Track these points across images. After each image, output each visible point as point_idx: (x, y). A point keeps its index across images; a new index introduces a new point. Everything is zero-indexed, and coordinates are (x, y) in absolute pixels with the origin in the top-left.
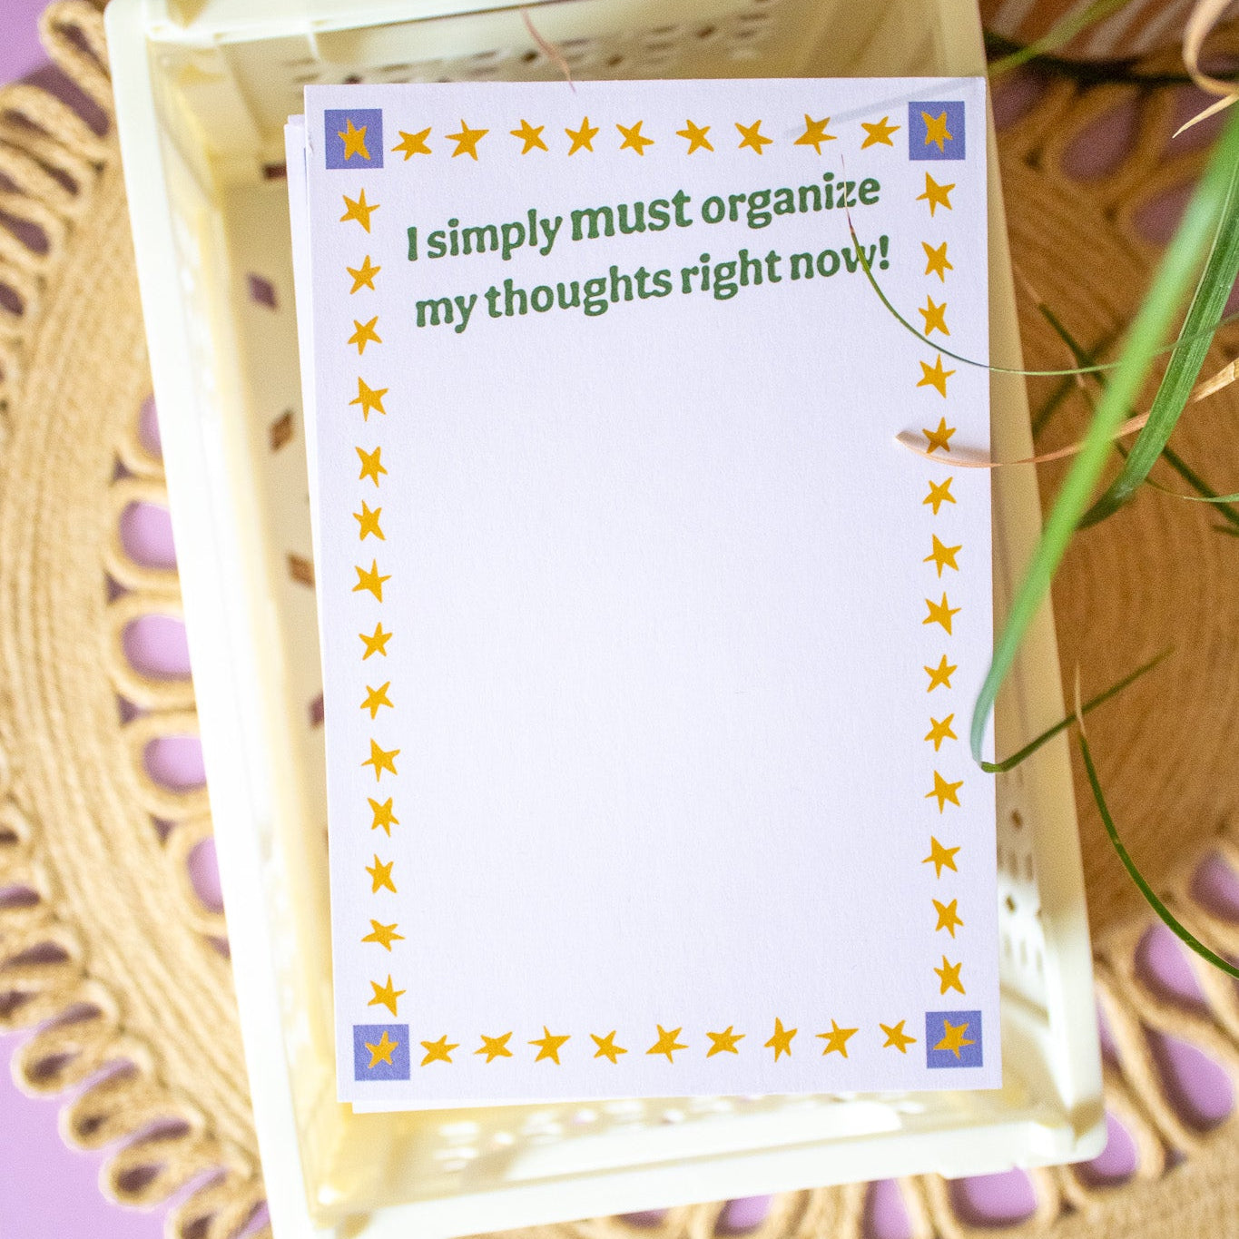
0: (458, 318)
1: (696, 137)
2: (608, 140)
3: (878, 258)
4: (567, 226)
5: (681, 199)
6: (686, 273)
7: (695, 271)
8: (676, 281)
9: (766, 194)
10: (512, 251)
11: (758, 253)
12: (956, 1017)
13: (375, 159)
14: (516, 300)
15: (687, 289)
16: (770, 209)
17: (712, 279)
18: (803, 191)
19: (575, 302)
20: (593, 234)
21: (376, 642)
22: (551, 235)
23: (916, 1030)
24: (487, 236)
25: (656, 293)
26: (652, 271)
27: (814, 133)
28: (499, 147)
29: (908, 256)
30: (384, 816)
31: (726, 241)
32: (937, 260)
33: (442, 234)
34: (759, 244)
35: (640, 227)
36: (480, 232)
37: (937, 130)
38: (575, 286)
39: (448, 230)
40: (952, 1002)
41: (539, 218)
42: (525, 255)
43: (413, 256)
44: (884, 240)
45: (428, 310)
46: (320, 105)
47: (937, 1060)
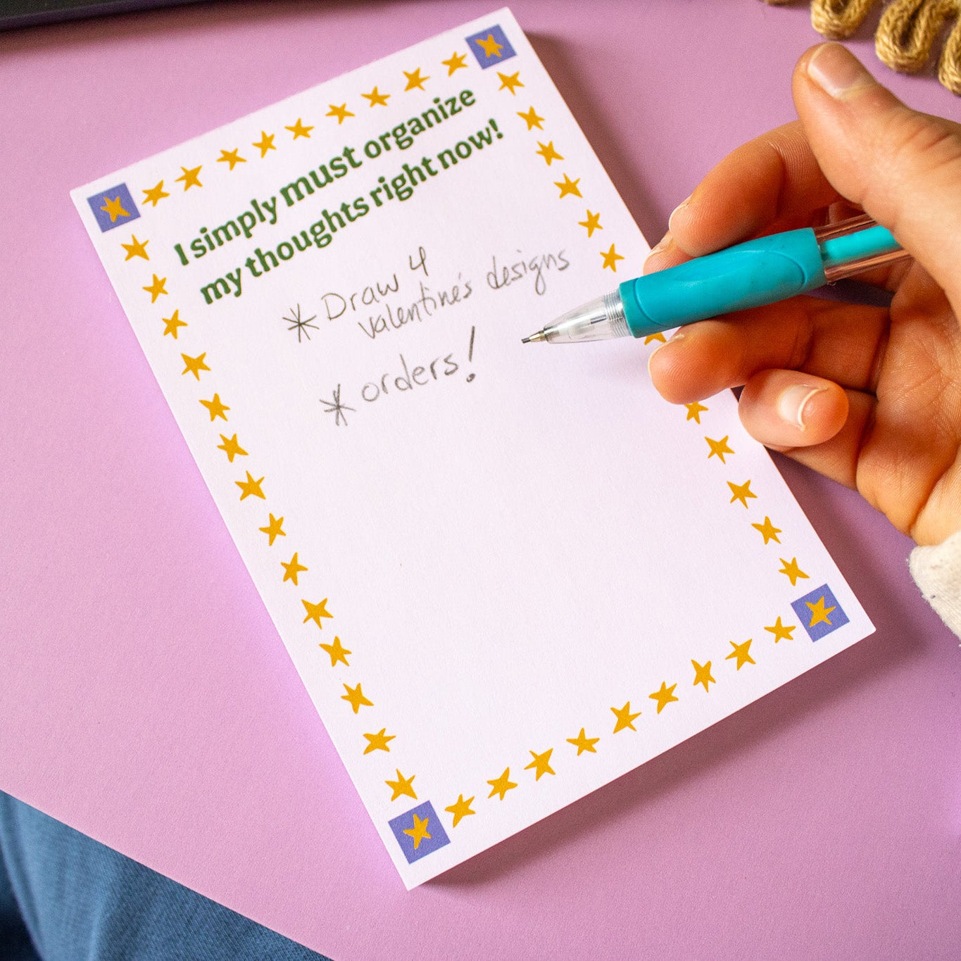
0: (233, 287)
1: (340, 112)
2: (283, 140)
3: (494, 134)
4: (281, 201)
5: (348, 153)
6: (373, 194)
7: (379, 190)
8: (369, 201)
9: (402, 127)
10: (252, 231)
11: (415, 162)
12: (813, 597)
13: (134, 214)
14: (268, 260)
15: (379, 203)
16: (409, 134)
17: (393, 190)
18: (425, 116)
19: (309, 244)
20: (300, 197)
21: (274, 529)
22: (272, 210)
23: (791, 618)
24: (230, 229)
25: (360, 215)
26: (350, 202)
27: (415, 80)
28: (214, 171)
29: (511, 125)
30: (337, 652)
31: (391, 164)
32: (532, 119)
33: (199, 240)
34: (413, 157)
35: (329, 179)
36: (224, 229)
37: (491, 47)
38: (304, 234)
39: (202, 236)
40: (804, 588)
41: (260, 203)
42: (260, 229)
43: (185, 262)
44: (492, 122)
45: (211, 292)
46: (80, 197)
47: (816, 633)
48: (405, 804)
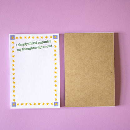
0: (20, 50)
1: (38, 37)
2: (31, 38)
5: (36, 42)
8: (36, 48)
9: (43, 42)
12: (56, 103)
13: (14, 39)
14: (24, 49)
17: (39, 48)
18: (45, 41)
20: (30, 44)
21: (14, 74)
22: (27, 45)
23: (53, 103)
26: (34, 47)
27: (46, 37)
28: (23, 38)
29: (53, 46)
30: (14, 87)
31: (40, 45)
32: (55, 46)
34: (42, 45)
35: (33, 44)
36: (22, 44)
37: (55, 37)
38: (29, 48)
39: (19, 44)
40: (56, 101)
41: (26, 43)
42: (25, 46)
43: (17, 46)
44: (51, 45)
45: (18, 50)
46: (10, 35)
47: (55, 106)
48: (14, 102)
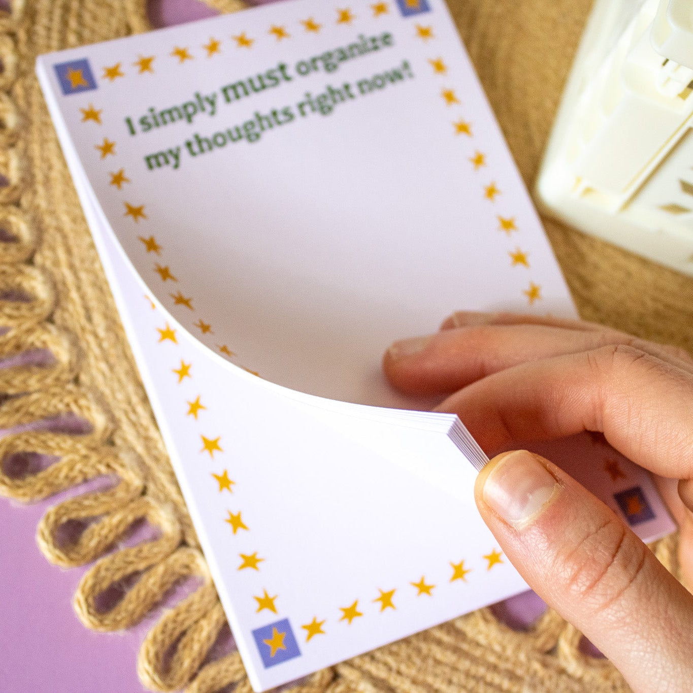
0: (172, 161)
1: (279, 32)
2: (228, 47)
3: (406, 72)
4: (221, 97)
5: (282, 68)
6: (300, 106)
7: (305, 103)
8: (295, 111)
9: (330, 54)
10: (193, 118)
13: (92, 85)
14: (205, 145)
15: (303, 114)
16: (335, 61)
17: (316, 105)
18: (350, 48)
19: (240, 137)
20: (237, 97)
22: (212, 104)
24: (175, 113)
25: (287, 121)
26: (280, 109)
27: (345, 17)
28: (164, 64)
31: (317, 83)
32: (439, 67)
33: (147, 118)
34: (336, 80)
35: (264, 87)
36: (170, 112)
38: (237, 129)
39: (150, 115)
41: (202, 97)
42: (201, 118)
44: (405, 64)
45: (153, 161)
46: (46, 62)
47: (634, 520)
